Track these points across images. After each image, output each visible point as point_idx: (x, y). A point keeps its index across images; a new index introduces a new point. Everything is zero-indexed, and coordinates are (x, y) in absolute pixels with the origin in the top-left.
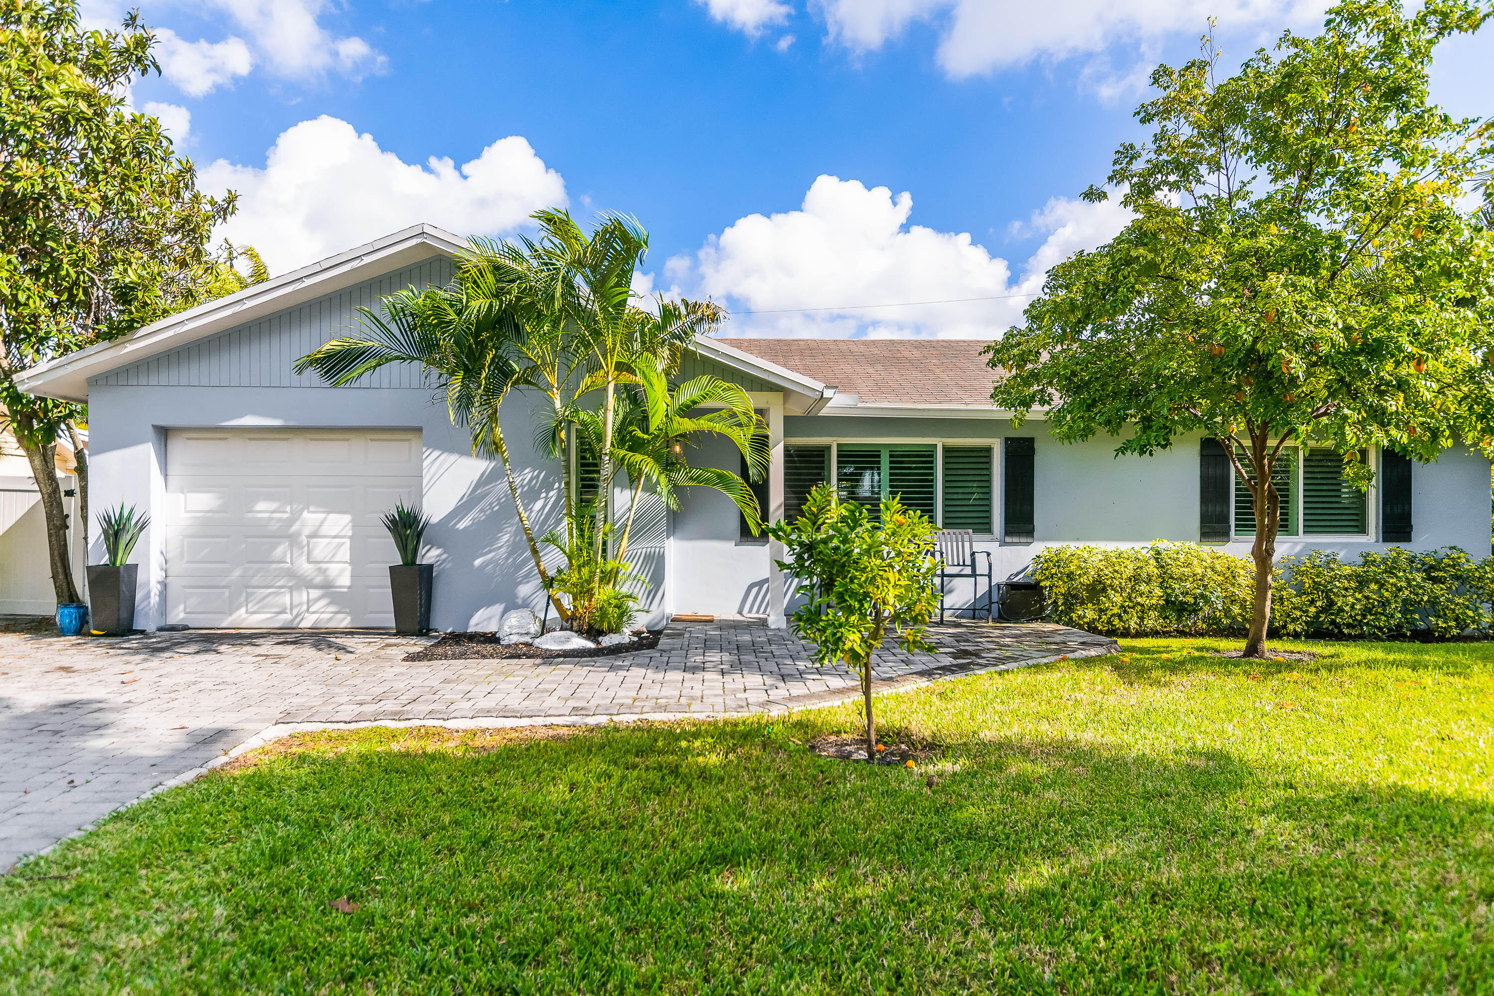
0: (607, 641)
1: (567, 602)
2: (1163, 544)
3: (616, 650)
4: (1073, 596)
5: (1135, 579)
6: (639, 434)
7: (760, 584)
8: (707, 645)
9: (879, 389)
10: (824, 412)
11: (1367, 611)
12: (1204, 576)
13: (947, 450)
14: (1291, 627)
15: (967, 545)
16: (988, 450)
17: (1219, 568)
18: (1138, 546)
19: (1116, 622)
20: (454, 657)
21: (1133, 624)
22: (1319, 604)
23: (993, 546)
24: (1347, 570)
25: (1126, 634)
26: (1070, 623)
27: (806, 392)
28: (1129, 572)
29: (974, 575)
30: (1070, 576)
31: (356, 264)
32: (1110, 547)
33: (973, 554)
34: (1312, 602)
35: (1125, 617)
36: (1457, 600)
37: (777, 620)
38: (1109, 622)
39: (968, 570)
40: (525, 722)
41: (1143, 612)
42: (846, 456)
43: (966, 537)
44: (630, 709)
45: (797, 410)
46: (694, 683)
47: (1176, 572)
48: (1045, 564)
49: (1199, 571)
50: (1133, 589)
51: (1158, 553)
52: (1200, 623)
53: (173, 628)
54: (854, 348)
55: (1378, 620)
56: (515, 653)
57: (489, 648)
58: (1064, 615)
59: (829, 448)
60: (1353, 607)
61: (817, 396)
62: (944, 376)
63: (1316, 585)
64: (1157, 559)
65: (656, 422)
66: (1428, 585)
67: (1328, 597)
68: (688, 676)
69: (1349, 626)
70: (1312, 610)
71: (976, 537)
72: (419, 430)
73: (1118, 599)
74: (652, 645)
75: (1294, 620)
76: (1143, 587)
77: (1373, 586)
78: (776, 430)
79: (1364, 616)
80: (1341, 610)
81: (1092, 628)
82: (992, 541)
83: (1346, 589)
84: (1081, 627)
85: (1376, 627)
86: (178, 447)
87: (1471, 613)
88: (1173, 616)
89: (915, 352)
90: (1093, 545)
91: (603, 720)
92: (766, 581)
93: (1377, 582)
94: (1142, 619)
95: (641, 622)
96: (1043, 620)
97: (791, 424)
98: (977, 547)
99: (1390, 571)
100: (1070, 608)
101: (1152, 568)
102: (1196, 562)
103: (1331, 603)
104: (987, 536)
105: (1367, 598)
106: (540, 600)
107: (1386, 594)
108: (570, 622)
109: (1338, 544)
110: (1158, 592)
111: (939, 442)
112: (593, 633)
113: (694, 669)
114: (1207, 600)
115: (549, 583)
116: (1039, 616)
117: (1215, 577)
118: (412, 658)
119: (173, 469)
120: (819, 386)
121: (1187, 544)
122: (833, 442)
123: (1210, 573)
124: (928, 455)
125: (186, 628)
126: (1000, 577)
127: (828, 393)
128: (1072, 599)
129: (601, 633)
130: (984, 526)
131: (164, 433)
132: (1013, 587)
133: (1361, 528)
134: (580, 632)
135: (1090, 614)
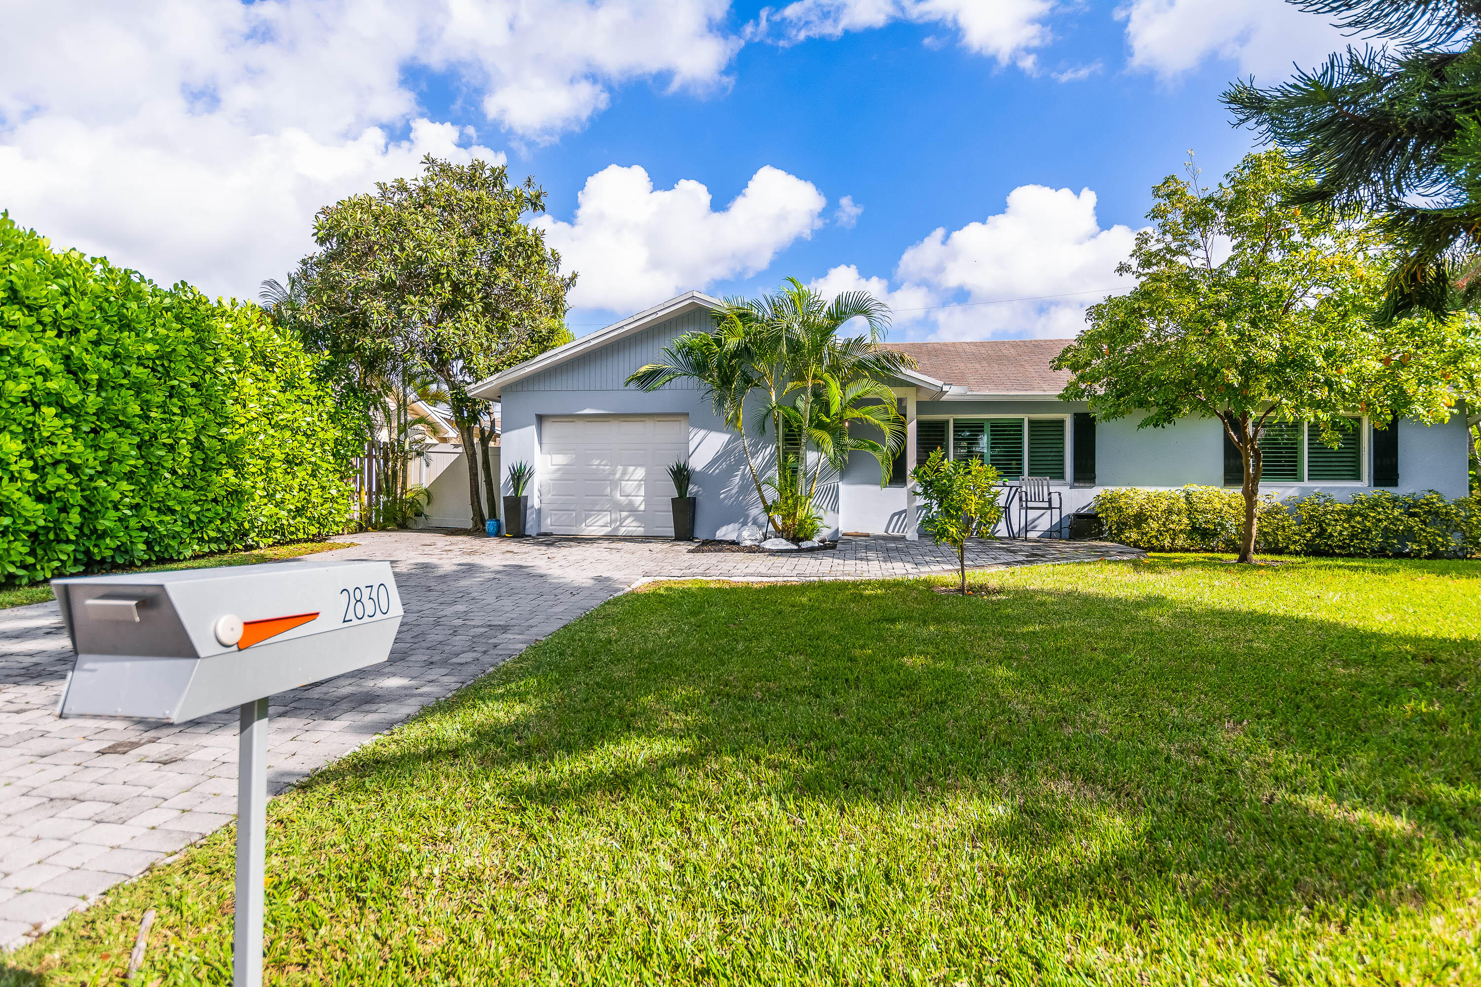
0: (805, 545)
1: (779, 522)
2: (1193, 488)
3: (811, 550)
4: (1123, 524)
5: (1170, 511)
6: (825, 418)
7: (900, 513)
8: (867, 548)
9: (984, 381)
10: (944, 398)
11: (1352, 536)
12: (1221, 510)
13: (1031, 422)
14: (1292, 547)
15: (1045, 488)
16: (1061, 423)
17: (1233, 504)
18: (1173, 489)
19: (1154, 541)
20: (715, 551)
21: (1167, 543)
22: (1314, 531)
23: (1065, 490)
24: (1338, 507)
25: (1162, 549)
26: (1121, 542)
27: (932, 388)
28: (1164, 507)
29: (1050, 508)
30: (1120, 509)
31: (653, 317)
32: (1152, 490)
33: (1050, 494)
34: (1309, 530)
35: (1161, 538)
36: (1428, 529)
37: (911, 535)
38: (1149, 542)
39: (1046, 505)
40: (772, 579)
41: (1175, 535)
42: (960, 426)
43: (1045, 482)
44: (829, 575)
45: (925, 398)
46: (862, 565)
47: (1200, 507)
48: (1102, 502)
49: (1218, 506)
50: (1167, 519)
51: (1188, 493)
52: (1220, 544)
53: (545, 534)
54: (967, 349)
55: (1363, 543)
56: (751, 550)
57: (735, 547)
58: (1116, 535)
59: (948, 422)
60: (1340, 533)
61: (939, 390)
62: (1031, 369)
63: (1311, 517)
64: (1187, 499)
65: (835, 408)
66: (1405, 518)
67: (1320, 526)
68: (858, 562)
69: (1340, 547)
70: (1309, 535)
71: (1052, 482)
72: (687, 415)
73: (1155, 525)
74: (833, 547)
75: (1295, 542)
76: (1175, 517)
77: (1358, 518)
78: (911, 410)
79: (1352, 541)
80: (1331, 535)
81: (1136, 545)
82: (1065, 485)
83: (1336, 520)
84: (1128, 544)
85: (1360, 548)
86: (548, 427)
87: (1440, 539)
88: (1198, 538)
89: (1012, 350)
90: (1138, 488)
91: (816, 579)
92: (905, 511)
93: (1361, 515)
94: (1173, 540)
95: (826, 533)
96: (1101, 539)
97: (921, 407)
98: (1052, 489)
99: (1373, 508)
100: (1121, 531)
101: (1182, 504)
102: (1216, 500)
103: (1324, 531)
104: (1061, 482)
105: (1353, 527)
106: (763, 518)
107: (1368, 524)
108: (780, 533)
109: (1335, 488)
110: (1186, 521)
111: (1026, 417)
112: (796, 540)
113: (861, 559)
114: (1224, 528)
115: (767, 509)
116: (1098, 536)
117: (1231, 511)
118: (690, 551)
119: (544, 441)
120: (939, 383)
121: (1211, 488)
122: (951, 418)
123: (1226, 508)
124: (1019, 424)
125: (552, 534)
126: (1069, 509)
127: (945, 388)
128: (1122, 526)
129: (802, 540)
130: (1060, 476)
131: (541, 419)
132: (1078, 516)
133: (1356, 476)
134: (787, 539)
135: (1134, 536)
